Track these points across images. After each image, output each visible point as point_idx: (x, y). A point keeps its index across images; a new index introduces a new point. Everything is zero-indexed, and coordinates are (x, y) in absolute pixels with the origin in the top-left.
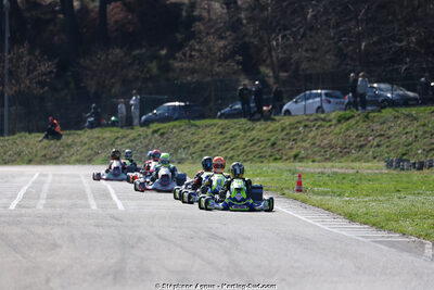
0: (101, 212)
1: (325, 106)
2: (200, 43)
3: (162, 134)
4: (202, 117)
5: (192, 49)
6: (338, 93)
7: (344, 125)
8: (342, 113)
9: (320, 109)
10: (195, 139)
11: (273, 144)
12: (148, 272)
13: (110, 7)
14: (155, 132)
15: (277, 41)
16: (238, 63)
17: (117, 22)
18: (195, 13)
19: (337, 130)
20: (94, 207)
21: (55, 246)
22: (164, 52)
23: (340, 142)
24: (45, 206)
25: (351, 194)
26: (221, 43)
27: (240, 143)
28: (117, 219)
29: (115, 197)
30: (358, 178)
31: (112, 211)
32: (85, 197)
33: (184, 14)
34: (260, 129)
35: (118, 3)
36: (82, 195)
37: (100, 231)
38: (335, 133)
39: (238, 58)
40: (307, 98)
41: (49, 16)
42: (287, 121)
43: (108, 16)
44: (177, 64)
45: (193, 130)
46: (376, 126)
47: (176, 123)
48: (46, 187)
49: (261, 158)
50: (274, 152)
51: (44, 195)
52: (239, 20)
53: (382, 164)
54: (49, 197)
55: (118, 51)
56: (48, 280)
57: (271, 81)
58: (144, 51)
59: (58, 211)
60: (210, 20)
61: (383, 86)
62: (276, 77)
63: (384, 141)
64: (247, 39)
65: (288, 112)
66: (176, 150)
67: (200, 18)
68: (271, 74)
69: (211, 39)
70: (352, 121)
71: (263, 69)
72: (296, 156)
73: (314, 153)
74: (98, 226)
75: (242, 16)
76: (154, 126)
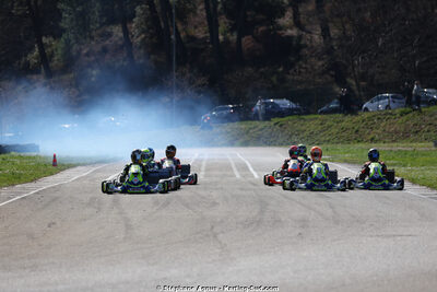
0: (243, 180)
1: (392, 105)
2: (306, 63)
4: (308, 113)
5: (301, 67)
6: (400, 95)
7: (405, 118)
8: (403, 109)
9: (388, 107)
10: (303, 128)
11: (357, 131)
12: (280, 221)
13: (243, 39)
14: (275, 124)
15: (358, 60)
16: (332, 76)
17: (248, 49)
18: (302, 43)
19: (400, 121)
20: (238, 176)
21: (215, 204)
22: (281, 69)
23: (402, 129)
24: (205, 176)
25: (412, 165)
26: (320, 63)
27: (334, 131)
28: (254, 185)
29: (251, 169)
30: (415, 154)
31: (250, 179)
32: (231, 168)
33: (294, 43)
34: (348, 121)
35: (250, 37)
36: (229, 168)
37: (244, 193)
38: (399, 123)
39: (332, 73)
40: (379, 99)
41: (202, 46)
42: (366, 115)
43: (243, 45)
44: (290, 77)
45: (302, 122)
46: (427, 118)
47: (291, 118)
48: (204, 163)
49: (349, 141)
50: (357, 136)
51: (203, 168)
52: (332, 47)
53: (432, 144)
54: (207, 170)
55: (250, 69)
56: (212, 227)
57: (355, 88)
58: (267, 68)
59: (215, 179)
60: (312, 47)
61: (431, 90)
62: (358, 85)
63: (432, 127)
64: (338, 60)
65: (366, 109)
66: (291, 136)
67: (306, 46)
68: (354, 83)
69: (313, 60)
70: (411, 115)
71: (349, 80)
72: (372, 139)
73: (384, 137)
74: (242, 189)
75: (334, 43)
76: (276, 120)
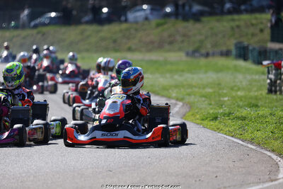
3: (43, 34)
